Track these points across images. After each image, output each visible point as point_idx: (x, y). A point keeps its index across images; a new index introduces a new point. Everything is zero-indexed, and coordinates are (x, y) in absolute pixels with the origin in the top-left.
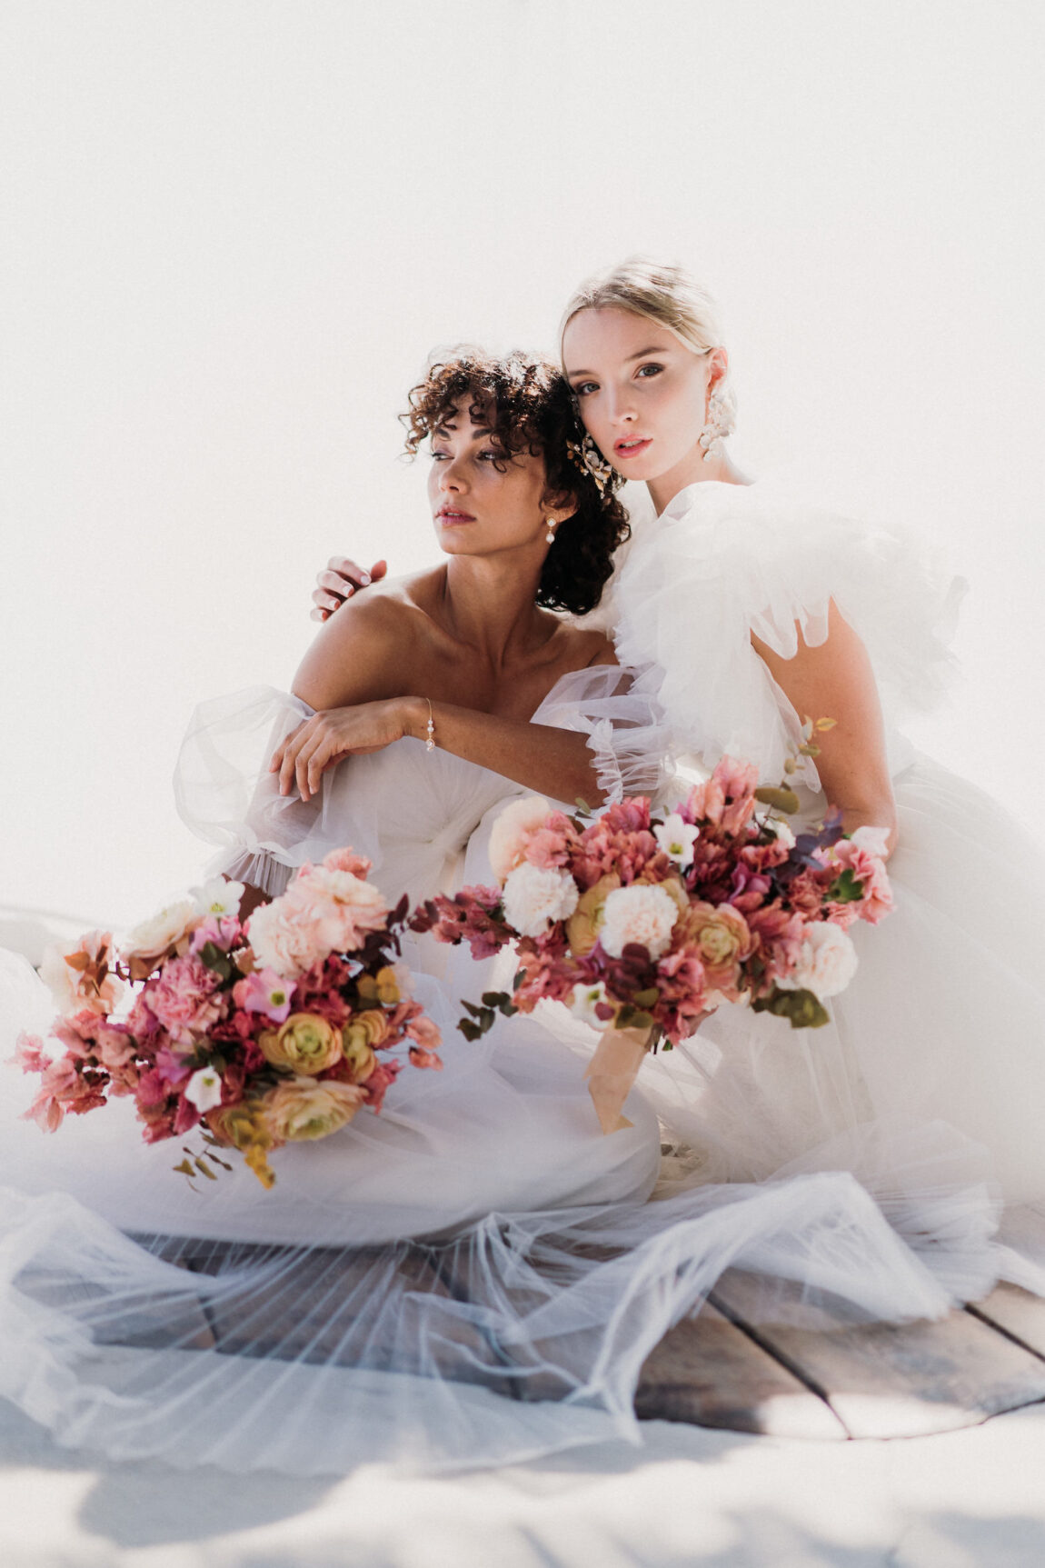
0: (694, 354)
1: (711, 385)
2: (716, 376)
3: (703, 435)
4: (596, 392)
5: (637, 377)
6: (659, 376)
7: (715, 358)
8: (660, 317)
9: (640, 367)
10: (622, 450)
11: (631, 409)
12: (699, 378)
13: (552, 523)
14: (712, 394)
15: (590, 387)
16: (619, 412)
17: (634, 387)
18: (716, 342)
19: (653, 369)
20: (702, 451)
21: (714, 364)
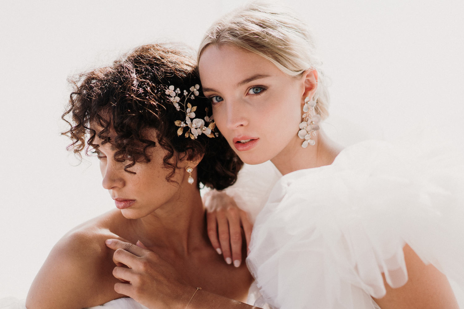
0: (290, 76)
1: (305, 95)
2: (309, 88)
3: (300, 129)
4: (221, 102)
5: (248, 94)
6: (263, 94)
7: (307, 76)
8: (264, 52)
9: (250, 88)
10: (239, 145)
11: (242, 119)
12: (296, 91)
13: (189, 170)
14: (306, 100)
15: (218, 98)
16: (233, 122)
17: (245, 101)
18: (306, 66)
19: (260, 89)
20: (301, 141)
21: (308, 80)
